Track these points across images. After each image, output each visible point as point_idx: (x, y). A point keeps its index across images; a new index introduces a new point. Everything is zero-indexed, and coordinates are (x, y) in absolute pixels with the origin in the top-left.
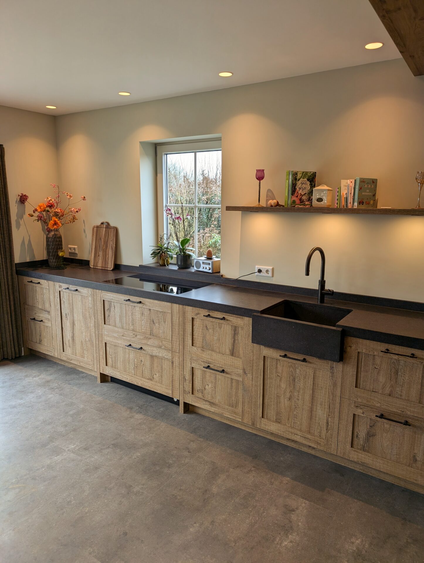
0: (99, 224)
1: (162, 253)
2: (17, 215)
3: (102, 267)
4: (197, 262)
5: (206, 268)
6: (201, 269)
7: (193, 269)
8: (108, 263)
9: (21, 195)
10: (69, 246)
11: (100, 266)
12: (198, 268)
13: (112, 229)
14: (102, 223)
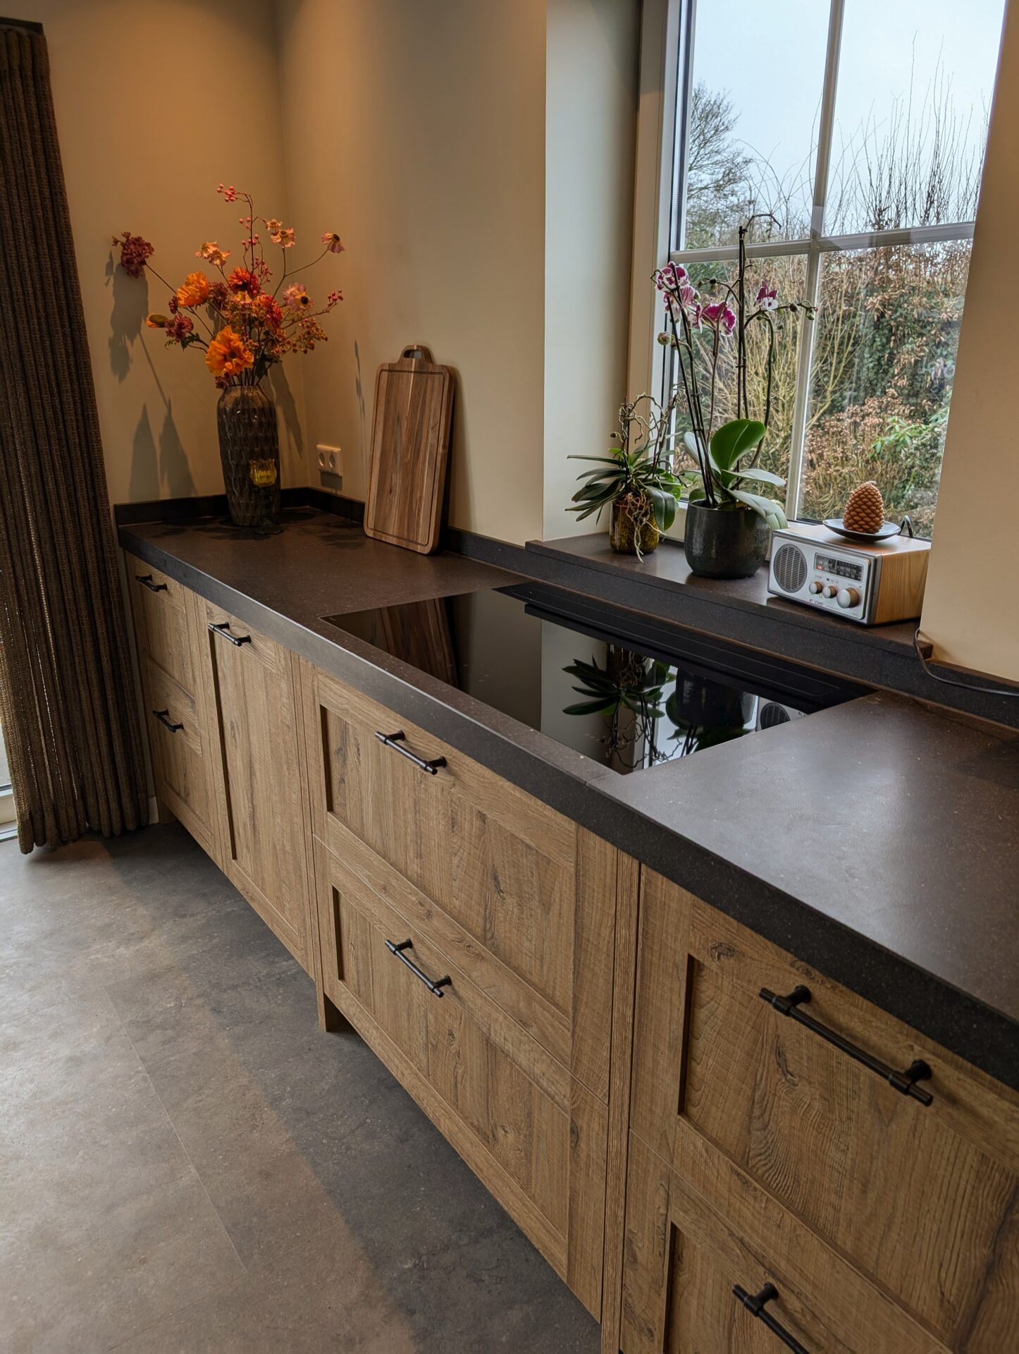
0: (395, 355)
1: (628, 489)
2: (114, 322)
3: (398, 537)
4: (785, 551)
5: (834, 594)
6: (804, 594)
7: (766, 587)
8: (418, 526)
9: (124, 240)
10: (320, 446)
11: (395, 534)
12: (787, 588)
13: (437, 376)
14: (408, 353)
